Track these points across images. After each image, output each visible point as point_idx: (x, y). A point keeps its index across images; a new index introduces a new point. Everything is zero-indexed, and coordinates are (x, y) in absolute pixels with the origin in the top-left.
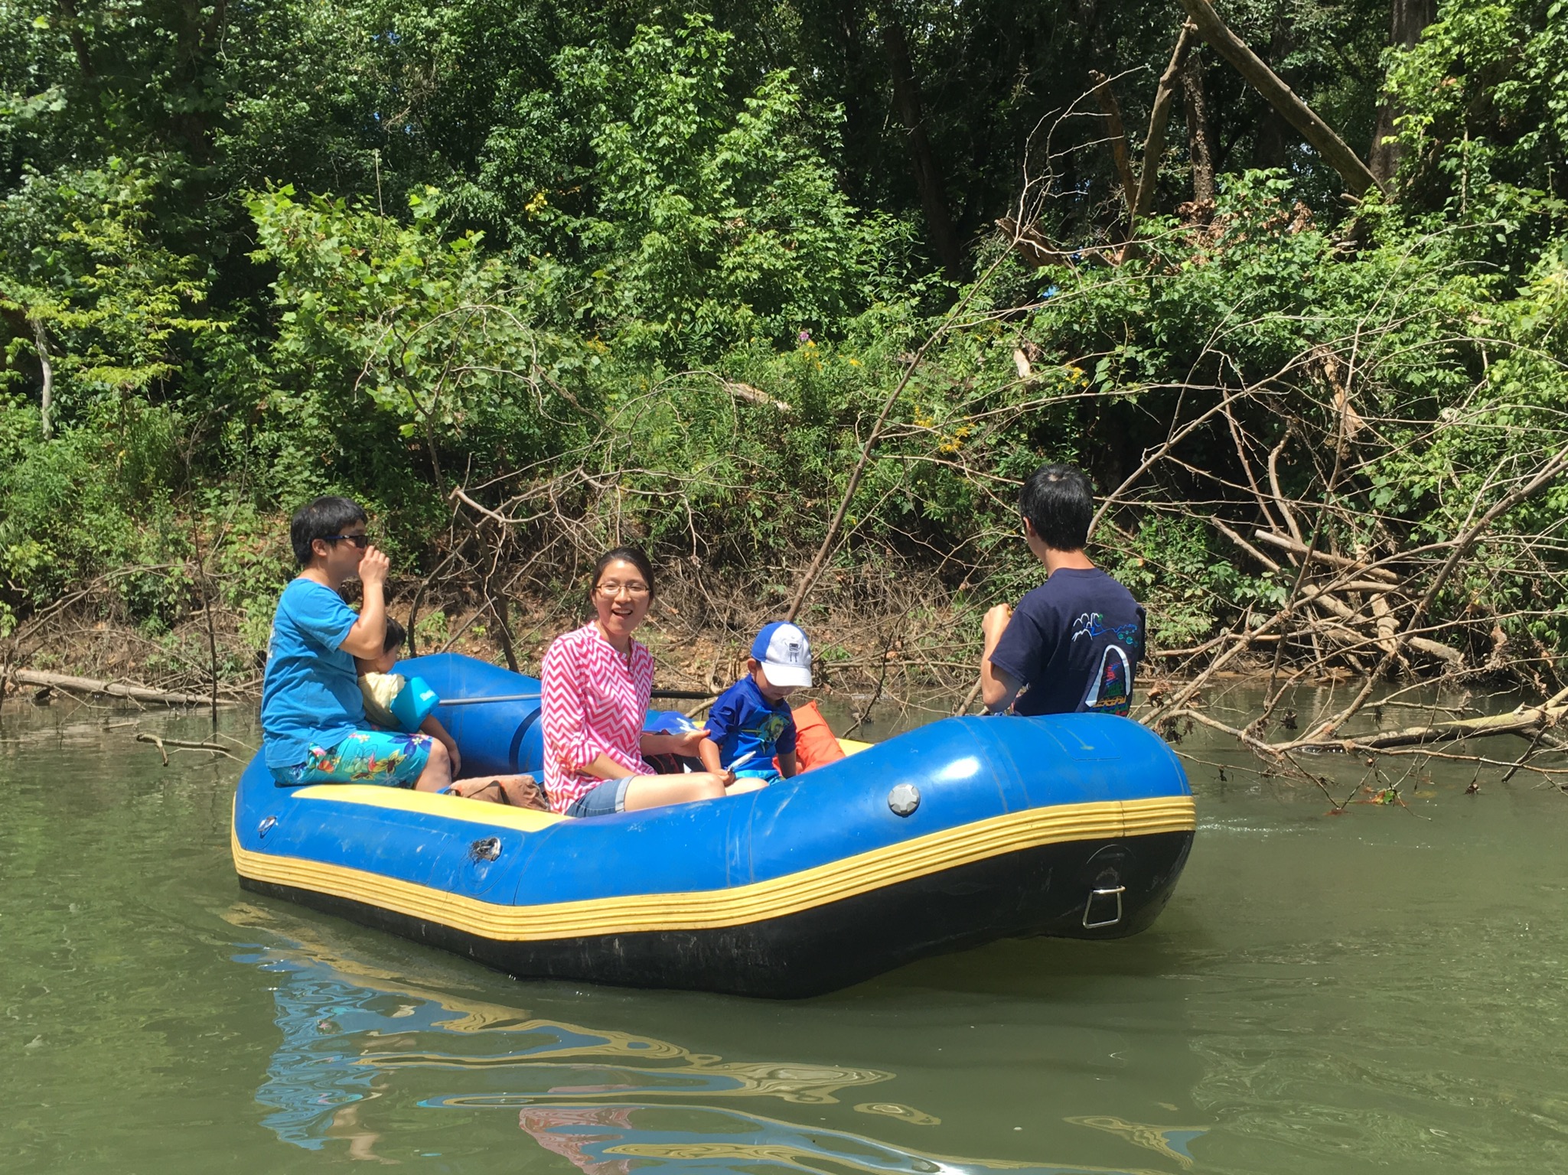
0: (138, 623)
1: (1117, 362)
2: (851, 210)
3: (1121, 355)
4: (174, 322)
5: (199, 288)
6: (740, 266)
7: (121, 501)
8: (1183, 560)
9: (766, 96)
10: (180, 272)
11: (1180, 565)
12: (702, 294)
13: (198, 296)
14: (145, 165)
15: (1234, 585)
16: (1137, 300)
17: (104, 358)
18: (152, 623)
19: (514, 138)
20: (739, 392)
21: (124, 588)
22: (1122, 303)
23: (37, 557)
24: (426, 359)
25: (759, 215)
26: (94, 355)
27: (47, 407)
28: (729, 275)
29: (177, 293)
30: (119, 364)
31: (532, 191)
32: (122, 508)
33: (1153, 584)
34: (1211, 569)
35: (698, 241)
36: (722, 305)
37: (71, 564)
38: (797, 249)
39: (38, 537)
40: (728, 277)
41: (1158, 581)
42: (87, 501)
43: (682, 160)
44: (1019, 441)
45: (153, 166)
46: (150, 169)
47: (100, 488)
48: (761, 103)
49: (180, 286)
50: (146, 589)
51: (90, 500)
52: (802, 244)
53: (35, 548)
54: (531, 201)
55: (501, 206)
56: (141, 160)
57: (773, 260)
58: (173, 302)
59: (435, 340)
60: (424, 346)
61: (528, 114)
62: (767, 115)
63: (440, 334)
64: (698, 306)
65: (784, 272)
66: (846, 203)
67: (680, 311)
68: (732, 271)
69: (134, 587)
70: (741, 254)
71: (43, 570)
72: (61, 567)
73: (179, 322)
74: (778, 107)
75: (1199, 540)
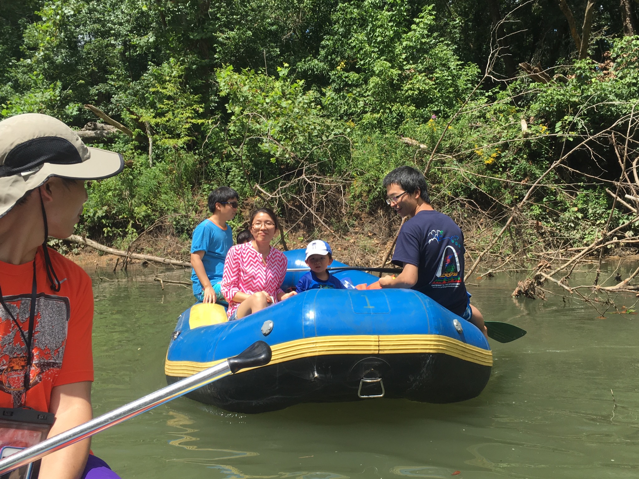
0: (179, 236)
1: (565, 123)
2: (459, 63)
3: (566, 120)
4: (192, 121)
5: (201, 107)
6: (411, 89)
7: (175, 190)
8: (596, 208)
9: (422, 17)
10: (195, 101)
11: (595, 210)
12: (394, 101)
13: (201, 110)
14: (183, 61)
15: (619, 218)
16: (575, 96)
17: (167, 135)
18: (184, 236)
19: (332, 40)
20: (406, 141)
21: (174, 223)
22: (568, 98)
23: (145, 211)
24: (281, 132)
25: (421, 67)
26: (164, 135)
27: (151, 155)
28: (406, 92)
29: (194, 109)
30: (173, 138)
31: (339, 61)
32: (175, 192)
33: (583, 218)
34: (608, 211)
35: (393, 80)
36: (402, 105)
37: (157, 214)
38: (435, 81)
39: (146, 204)
40: (405, 94)
41: (585, 217)
42: (163, 190)
43: (388, 46)
44: (522, 158)
45: (186, 61)
46: (185, 62)
47: (167, 185)
48: (420, 20)
49: (195, 107)
50: (182, 223)
51: (164, 190)
52: (437, 78)
53: (144, 208)
54: (339, 65)
55: (328, 68)
56: (182, 58)
57: (424, 85)
58: (191, 113)
59: (285, 124)
60: (280, 127)
61: (338, 30)
62: (422, 25)
63: (287, 122)
64: (392, 106)
65: (429, 90)
66: (458, 60)
67: (385, 108)
68: (407, 91)
69: (178, 222)
70: (411, 83)
71: (148, 216)
72: (154, 215)
73: (193, 121)
74: (426, 21)
75: (604, 200)
